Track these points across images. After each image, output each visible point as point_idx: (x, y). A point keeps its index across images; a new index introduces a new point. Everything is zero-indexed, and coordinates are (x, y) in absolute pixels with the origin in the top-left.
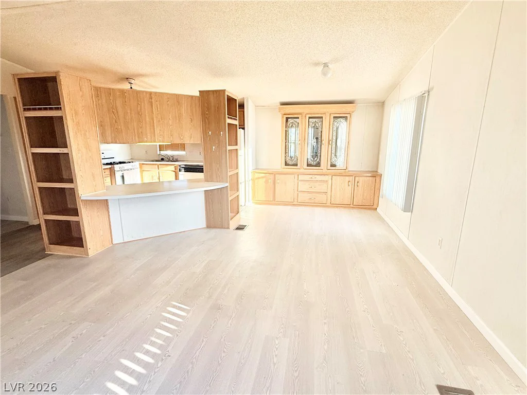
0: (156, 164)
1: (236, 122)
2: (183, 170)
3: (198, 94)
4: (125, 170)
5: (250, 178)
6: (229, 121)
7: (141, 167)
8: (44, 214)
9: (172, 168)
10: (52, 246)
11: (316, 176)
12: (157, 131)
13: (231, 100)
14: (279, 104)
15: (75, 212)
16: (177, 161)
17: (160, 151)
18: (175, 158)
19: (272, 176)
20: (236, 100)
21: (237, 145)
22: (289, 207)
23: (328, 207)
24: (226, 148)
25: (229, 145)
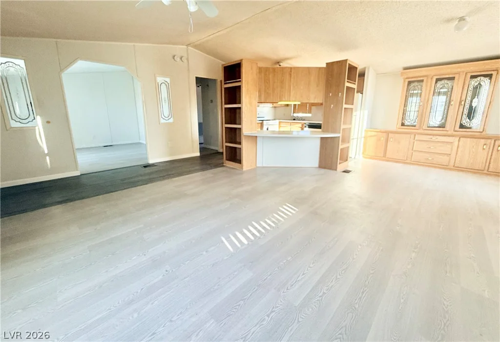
0: (289, 122)
1: (355, 86)
2: (307, 126)
3: (324, 66)
4: (269, 125)
5: (363, 135)
6: (347, 84)
7: (279, 124)
8: (226, 142)
9: (300, 125)
10: (227, 162)
11: (437, 137)
12: (292, 94)
13: (352, 69)
14: (402, 69)
15: (240, 143)
16: (304, 120)
17: (294, 113)
18: (303, 118)
19: (385, 135)
20: (356, 68)
21: (353, 104)
22: (400, 165)
23: (450, 169)
24: (342, 106)
25: (345, 104)
